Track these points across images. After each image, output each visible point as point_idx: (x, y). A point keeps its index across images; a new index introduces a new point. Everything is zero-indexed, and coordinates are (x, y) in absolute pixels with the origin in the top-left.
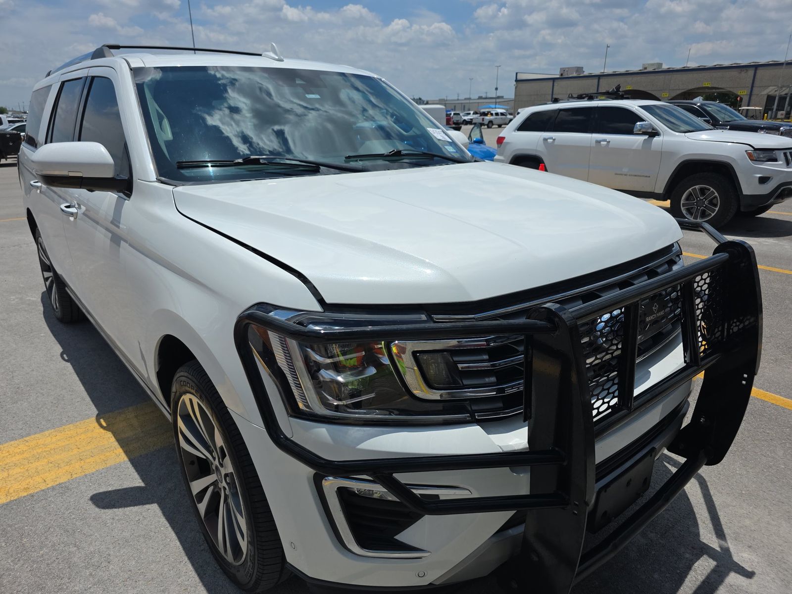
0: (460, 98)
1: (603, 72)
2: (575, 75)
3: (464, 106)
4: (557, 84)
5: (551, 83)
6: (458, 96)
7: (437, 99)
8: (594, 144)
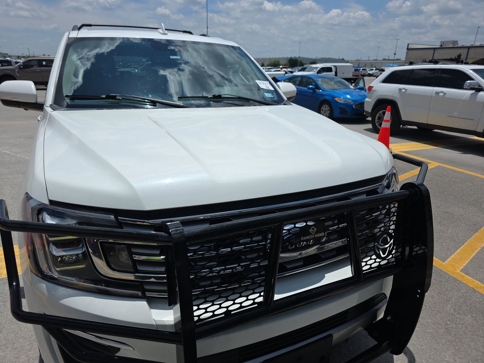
0: (370, 59)
1: (473, 44)
2: (451, 46)
3: (372, 65)
4: (437, 52)
5: (432, 51)
6: (369, 58)
7: (355, 59)
8: (434, 94)
